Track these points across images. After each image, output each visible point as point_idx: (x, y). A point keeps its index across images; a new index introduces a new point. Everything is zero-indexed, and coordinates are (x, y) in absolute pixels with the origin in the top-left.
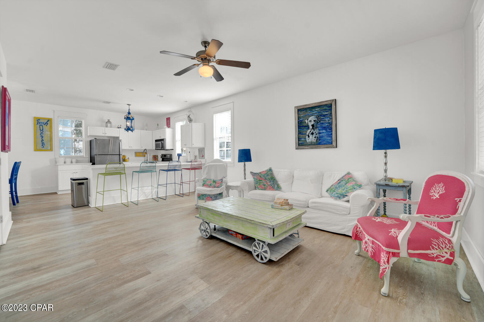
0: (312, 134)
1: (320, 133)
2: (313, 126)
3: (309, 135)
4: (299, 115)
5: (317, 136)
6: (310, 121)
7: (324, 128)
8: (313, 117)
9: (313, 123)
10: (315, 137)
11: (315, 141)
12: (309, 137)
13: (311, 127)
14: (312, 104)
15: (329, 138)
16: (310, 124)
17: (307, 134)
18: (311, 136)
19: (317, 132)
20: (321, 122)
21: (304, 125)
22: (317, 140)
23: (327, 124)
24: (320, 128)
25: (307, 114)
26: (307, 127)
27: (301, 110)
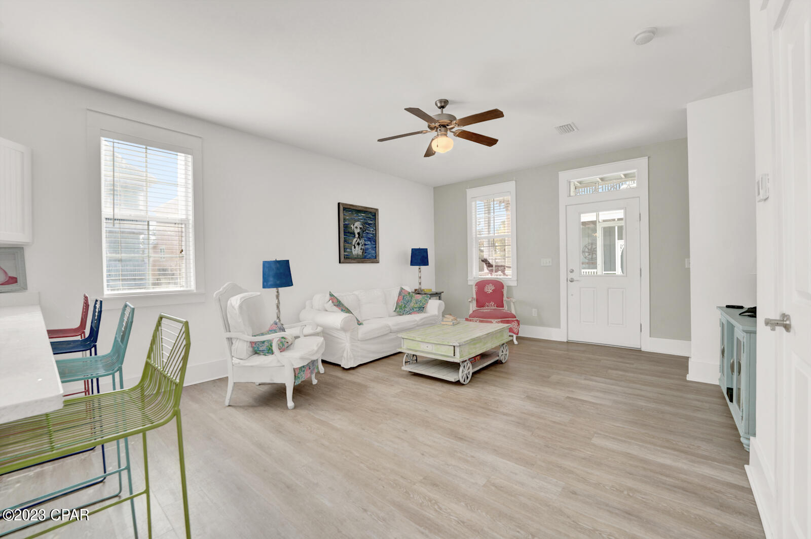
0: (358, 244)
1: (365, 245)
2: (359, 233)
3: (356, 245)
4: (345, 216)
5: (363, 248)
6: (356, 227)
7: (369, 239)
8: (359, 222)
9: (359, 230)
10: (361, 249)
11: (361, 254)
12: (355, 248)
13: (357, 236)
14: (359, 206)
15: (373, 252)
16: (357, 231)
17: (353, 244)
18: (357, 246)
19: (363, 243)
20: (367, 231)
21: (350, 231)
22: (362, 253)
23: (371, 235)
24: (365, 238)
25: (353, 217)
26: (353, 233)
27: (347, 210)
